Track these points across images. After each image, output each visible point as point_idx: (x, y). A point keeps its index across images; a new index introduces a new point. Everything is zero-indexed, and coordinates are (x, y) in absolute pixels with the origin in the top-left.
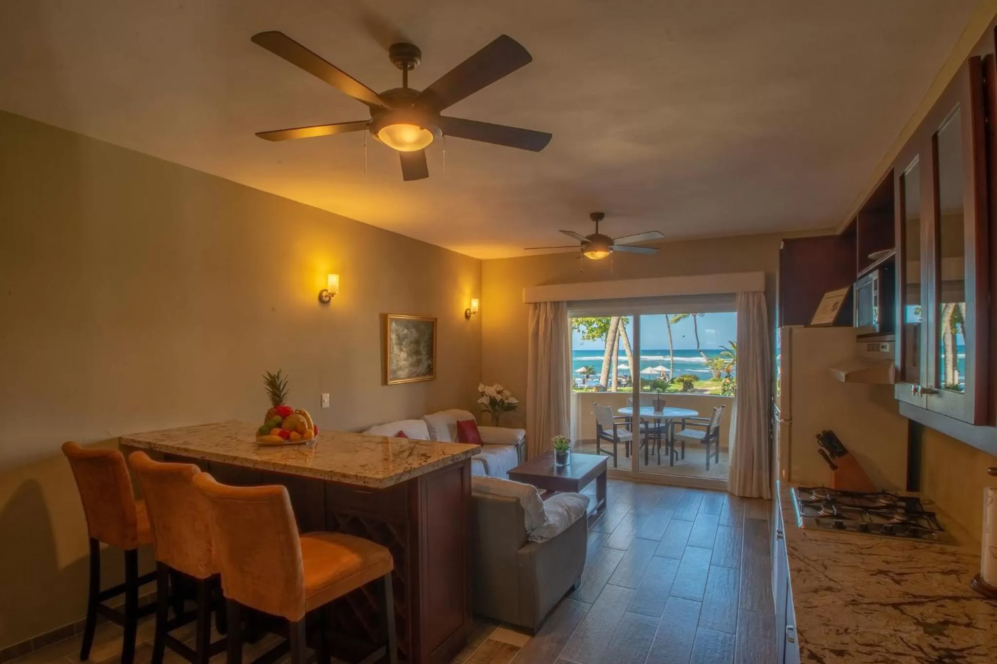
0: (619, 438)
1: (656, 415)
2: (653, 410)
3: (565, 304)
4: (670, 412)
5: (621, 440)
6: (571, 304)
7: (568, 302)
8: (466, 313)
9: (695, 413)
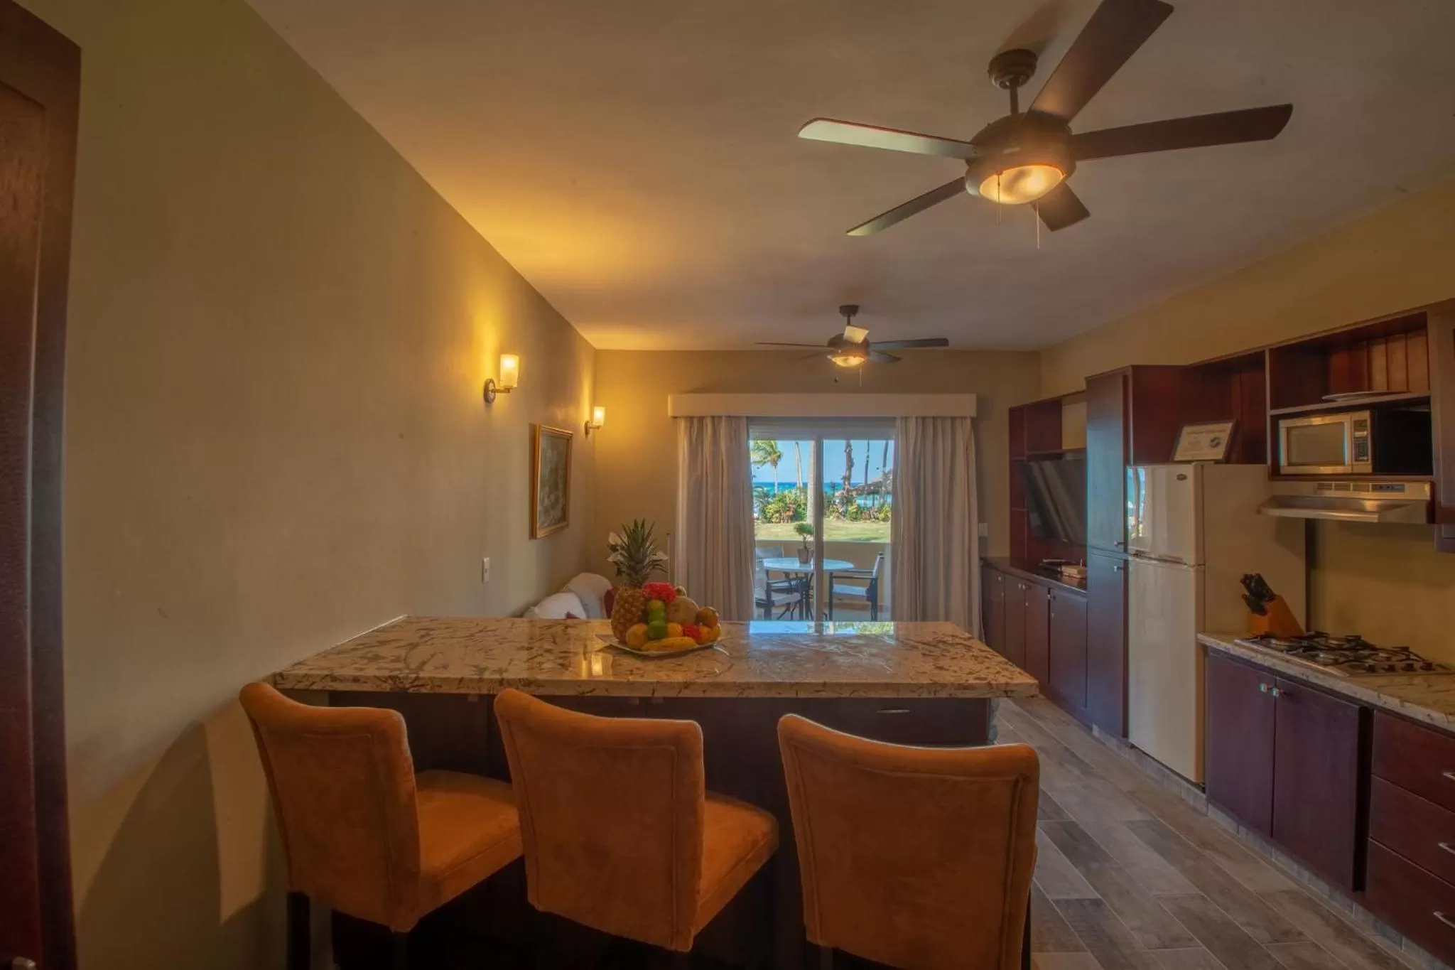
0: (773, 601)
1: (801, 569)
2: (798, 562)
3: (745, 420)
4: (830, 565)
5: (776, 604)
6: (751, 420)
7: (747, 418)
8: (586, 424)
9: (849, 566)
